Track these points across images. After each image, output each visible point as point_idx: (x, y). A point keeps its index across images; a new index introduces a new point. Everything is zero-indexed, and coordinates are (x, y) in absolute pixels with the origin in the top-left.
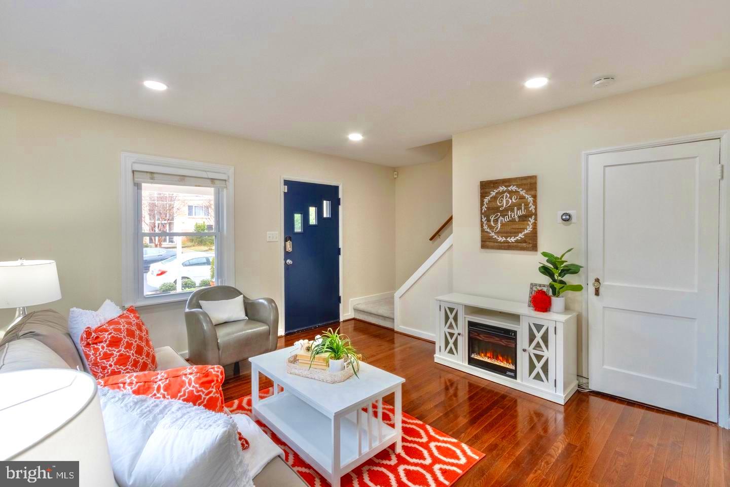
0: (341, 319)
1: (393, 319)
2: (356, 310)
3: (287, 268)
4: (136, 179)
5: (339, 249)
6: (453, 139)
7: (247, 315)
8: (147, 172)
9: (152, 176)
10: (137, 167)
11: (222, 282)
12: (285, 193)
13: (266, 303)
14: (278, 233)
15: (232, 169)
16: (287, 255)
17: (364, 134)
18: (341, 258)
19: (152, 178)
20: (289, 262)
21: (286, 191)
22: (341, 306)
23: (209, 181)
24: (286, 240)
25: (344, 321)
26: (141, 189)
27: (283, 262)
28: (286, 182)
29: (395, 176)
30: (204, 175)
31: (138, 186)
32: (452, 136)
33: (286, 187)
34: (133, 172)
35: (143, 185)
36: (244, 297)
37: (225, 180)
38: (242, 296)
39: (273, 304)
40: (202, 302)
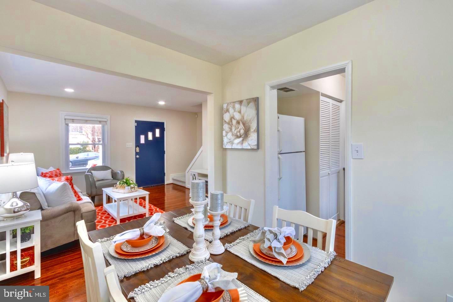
0: (166, 183)
1: (185, 182)
2: (173, 179)
3: (137, 159)
4: (66, 122)
5: (164, 151)
6: (203, 104)
7: (112, 177)
8: (71, 119)
9: (73, 121)
10: (67, 117)
11: (105, 164)
12: (135, 126)
13: (119, 172)
14: (132, 144)
15: (109, 117)
16: (137, 154)
17: (165, 102)
18: (165, 155)
19: (73, 122)
20: (138, 156)
21: (136, 125)
22: (165, 177)
23: (98, 122)
24: (136, 147)
25: (167, 184)
26: (68, 126)
27: (135, 156)
28: (136, 121)
29: (196, 117)
30: (96, 119)
31: (67, 125)
32: (202, 103)
33: (136, 123)
34: (65, 119)
35: (69, 124)
36: (112, 170)
37: (106, 121)
38: (111, 170)
39: (123, 173)
40: (92, 172)
